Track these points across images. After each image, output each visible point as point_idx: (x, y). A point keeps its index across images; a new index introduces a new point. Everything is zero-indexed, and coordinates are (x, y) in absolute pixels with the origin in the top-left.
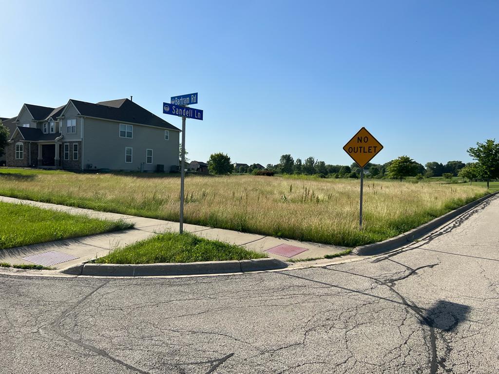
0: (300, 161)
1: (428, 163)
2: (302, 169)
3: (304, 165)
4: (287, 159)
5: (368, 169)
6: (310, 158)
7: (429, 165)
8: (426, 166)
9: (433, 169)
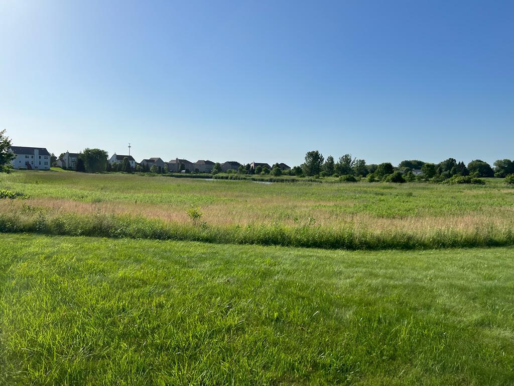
0: (331, 159)
1: (498, 161)
2: (335, 169)
3: (338, 164)
4: (315, 157)
5: (420, 169)
6: (346, 156)
7: (499, 163)
8: (495, 164)
9: (503, 168)
